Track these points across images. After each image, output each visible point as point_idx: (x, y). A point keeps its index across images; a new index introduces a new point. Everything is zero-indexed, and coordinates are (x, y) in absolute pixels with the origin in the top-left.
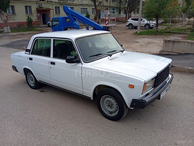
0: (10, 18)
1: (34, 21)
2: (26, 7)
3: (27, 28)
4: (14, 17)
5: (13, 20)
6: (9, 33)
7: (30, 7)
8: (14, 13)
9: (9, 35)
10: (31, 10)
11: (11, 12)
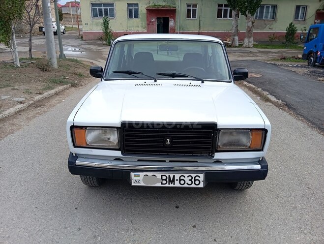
0: (265, 26)
1: (298, 32)
2: (298, 8)
3: (283, 43)
4: (272, 24)
5: (270, 28)
6: (249, 47)
7: (305, 8)
8: (274, 17)
9: (246, 50)
10: (305, 13)
11: (269, 16)
